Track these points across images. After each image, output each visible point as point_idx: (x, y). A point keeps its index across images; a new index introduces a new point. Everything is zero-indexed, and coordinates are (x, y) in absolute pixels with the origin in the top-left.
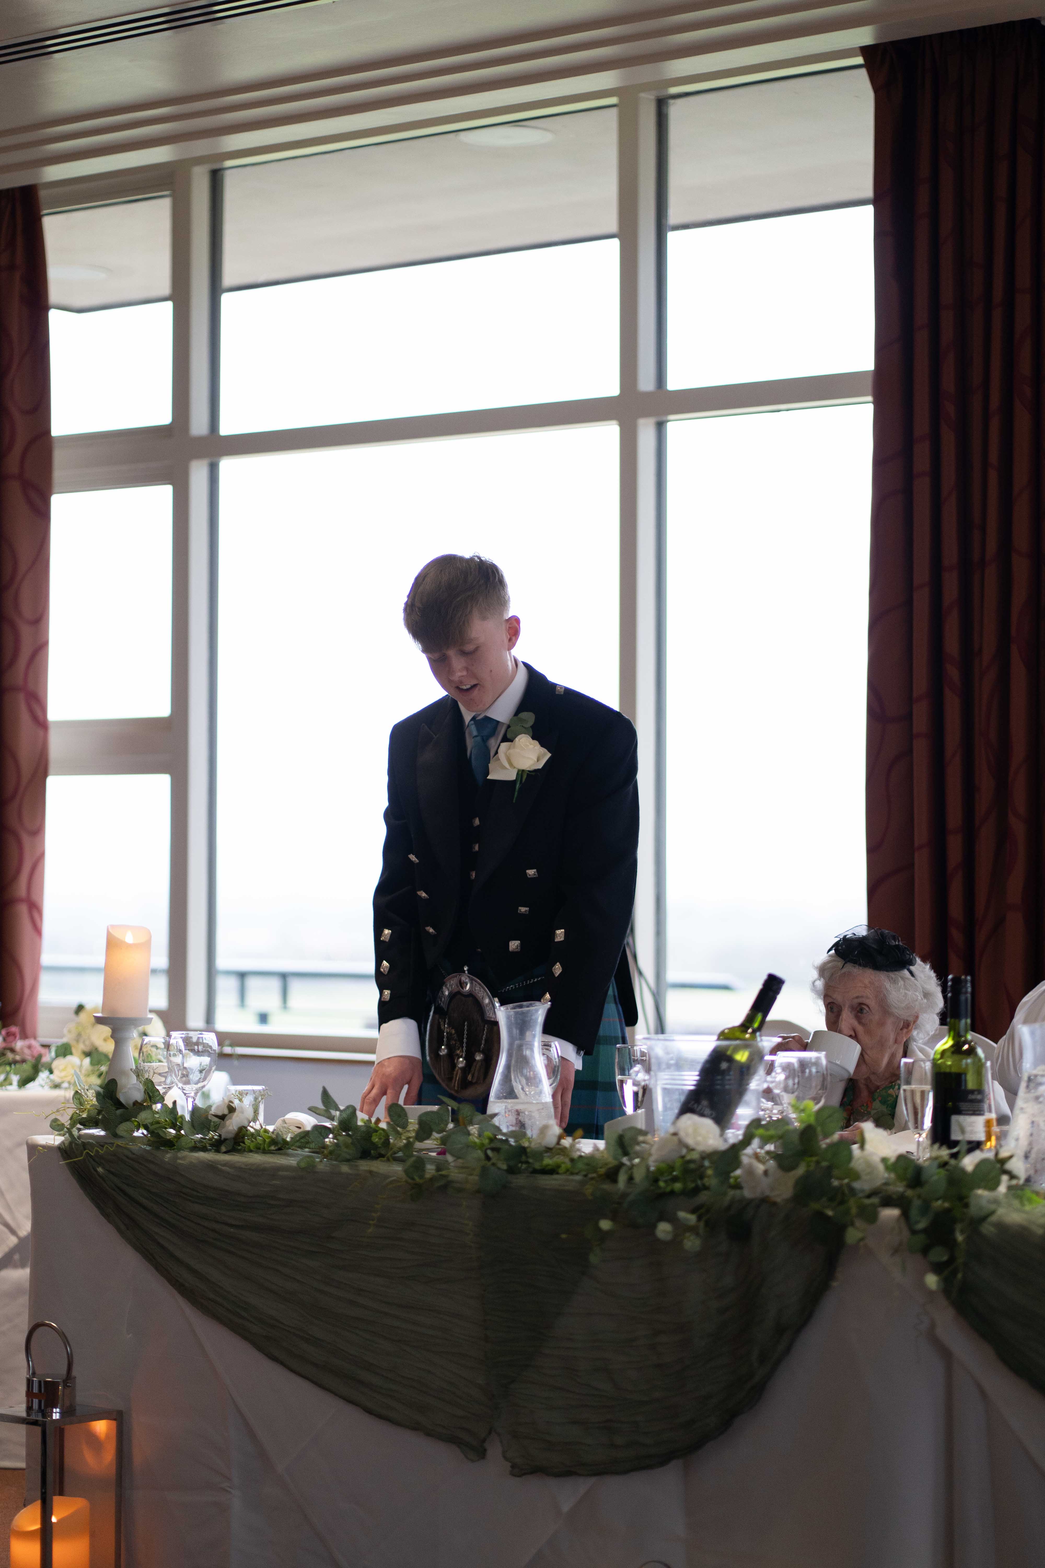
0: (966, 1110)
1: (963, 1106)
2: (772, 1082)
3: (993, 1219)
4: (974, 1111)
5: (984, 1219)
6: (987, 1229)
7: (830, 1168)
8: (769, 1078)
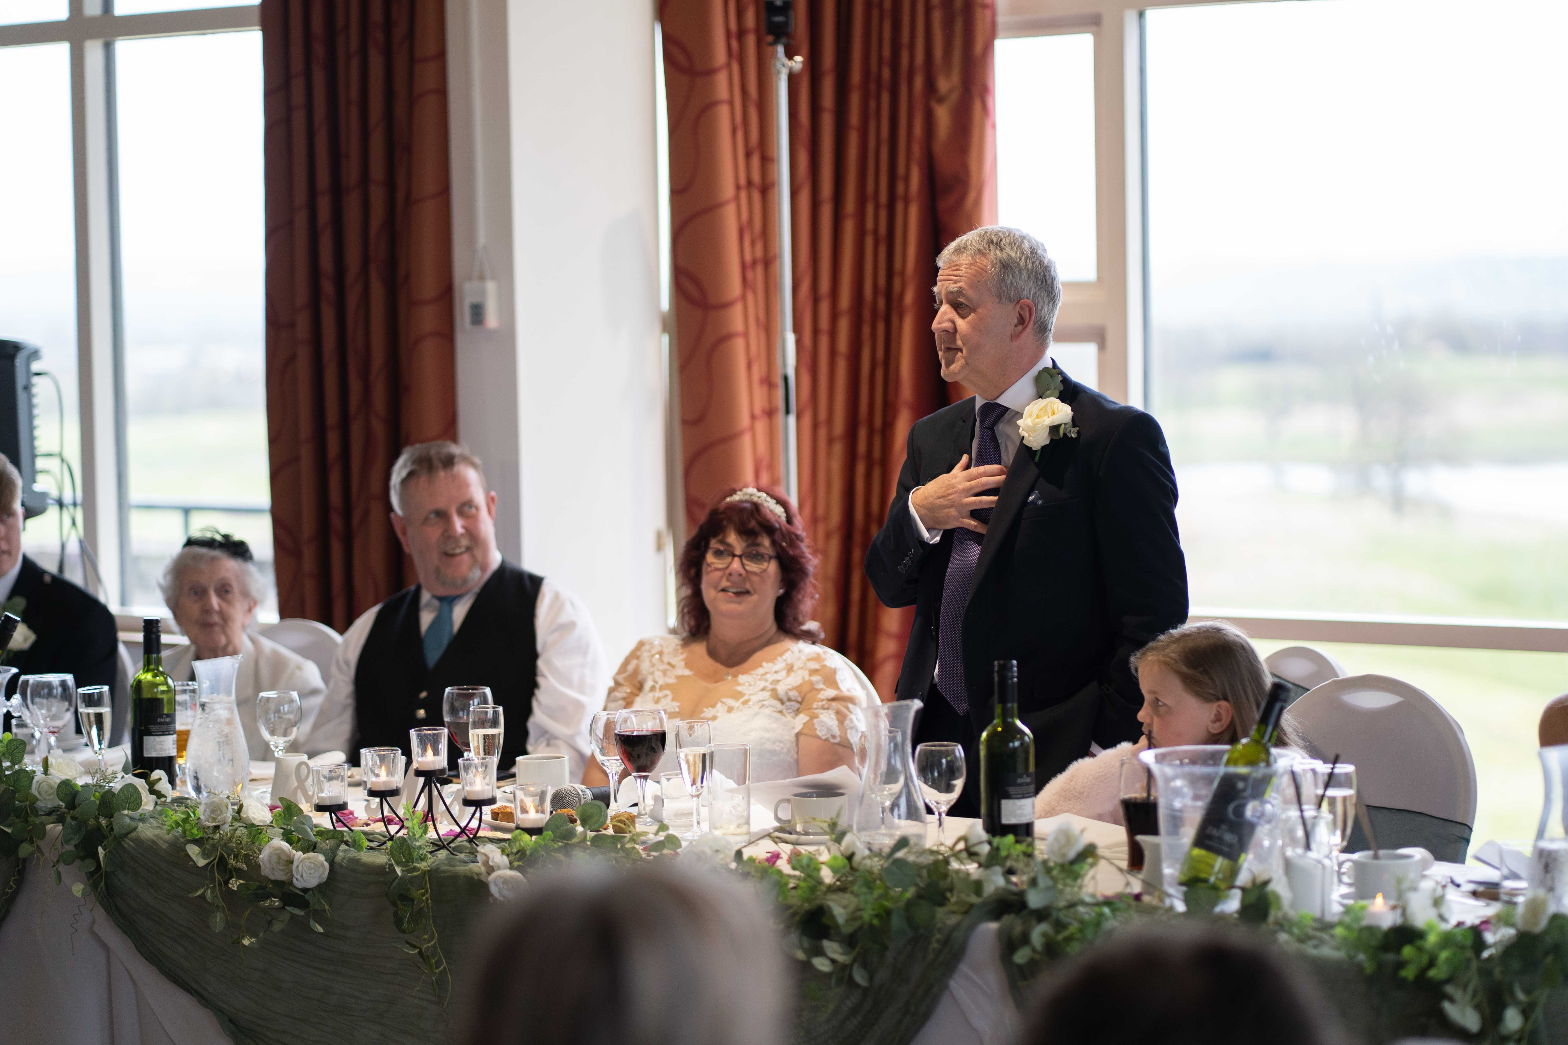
0: (154, 732)
1: (153, 728)
2: (11, 706)
3: (133, 835)
4: (163, 732)
5: (126, 835)
6: (128, 843)
7: (14, 792)
8: (8, 703)
